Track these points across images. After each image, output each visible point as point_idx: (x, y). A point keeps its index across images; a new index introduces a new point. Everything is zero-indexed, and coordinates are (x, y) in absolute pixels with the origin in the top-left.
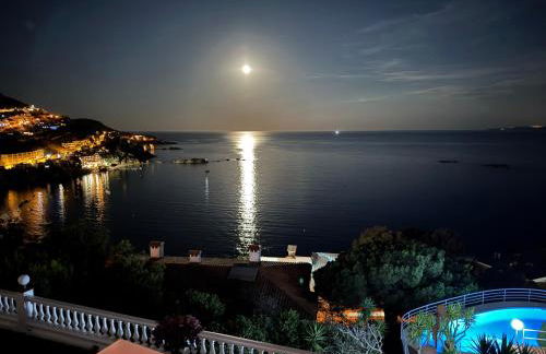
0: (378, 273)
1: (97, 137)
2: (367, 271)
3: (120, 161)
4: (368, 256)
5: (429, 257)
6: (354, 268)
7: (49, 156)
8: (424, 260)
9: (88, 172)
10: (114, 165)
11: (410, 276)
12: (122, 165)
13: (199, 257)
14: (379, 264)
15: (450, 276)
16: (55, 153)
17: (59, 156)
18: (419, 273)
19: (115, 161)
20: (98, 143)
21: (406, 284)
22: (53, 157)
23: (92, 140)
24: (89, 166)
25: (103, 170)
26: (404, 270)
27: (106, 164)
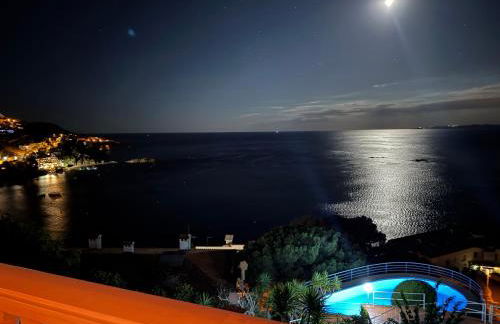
0: (282, 253)
1: (54, 139)
2: (273, 252)
3: (76, 161)
4: (275, 239)
5: (324, 239)
6: (264, 250)
7: (5, 158)
8: (320, 241)
9: (44, 172)
10: (69, 166)
11: (307, 254)
12: (78, 166)
13: (133, 248)
14: (283, 245)
15: (342, 254)
16: (11, 155)
17: (16, 158)
18: (315, 252)
19: (72, 162)
20: (55, 145)
21: (304, 262)
22: (10, 159)
23: (48, 142)
24: (45, 166)
25: (58, 171)
26: (303, 250)
27: (62, 165)
